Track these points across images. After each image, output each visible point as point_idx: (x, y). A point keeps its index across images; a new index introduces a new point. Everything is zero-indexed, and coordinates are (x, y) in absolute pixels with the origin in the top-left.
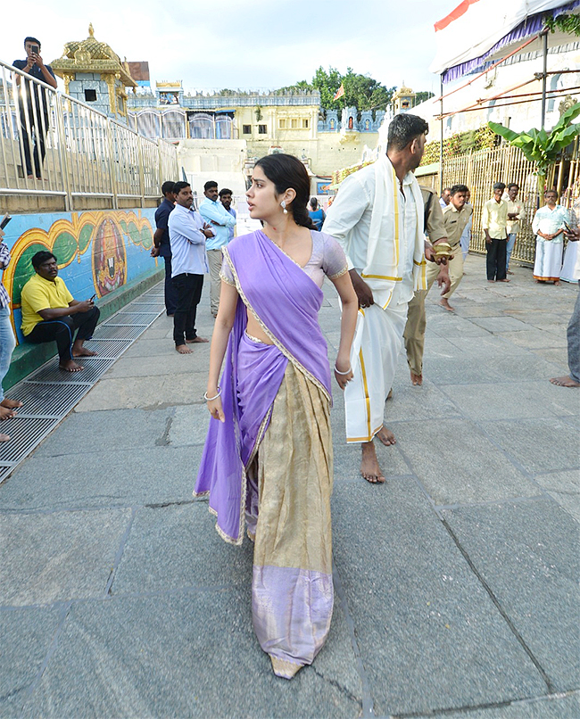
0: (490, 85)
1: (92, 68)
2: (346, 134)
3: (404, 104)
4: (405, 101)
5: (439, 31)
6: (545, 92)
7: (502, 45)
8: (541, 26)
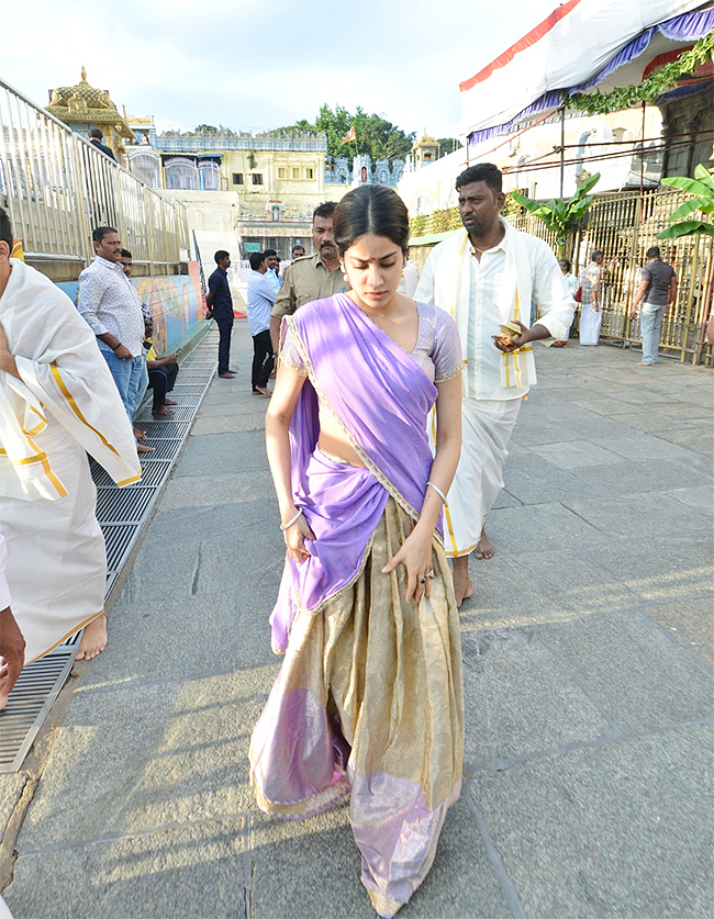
0: (514, 154)
1: (89, 118)
3: (426, 155)
4: (427, 151)
5: (464, 92)
6: (563, 161)
7: (524, 116)
8: (559, 102)
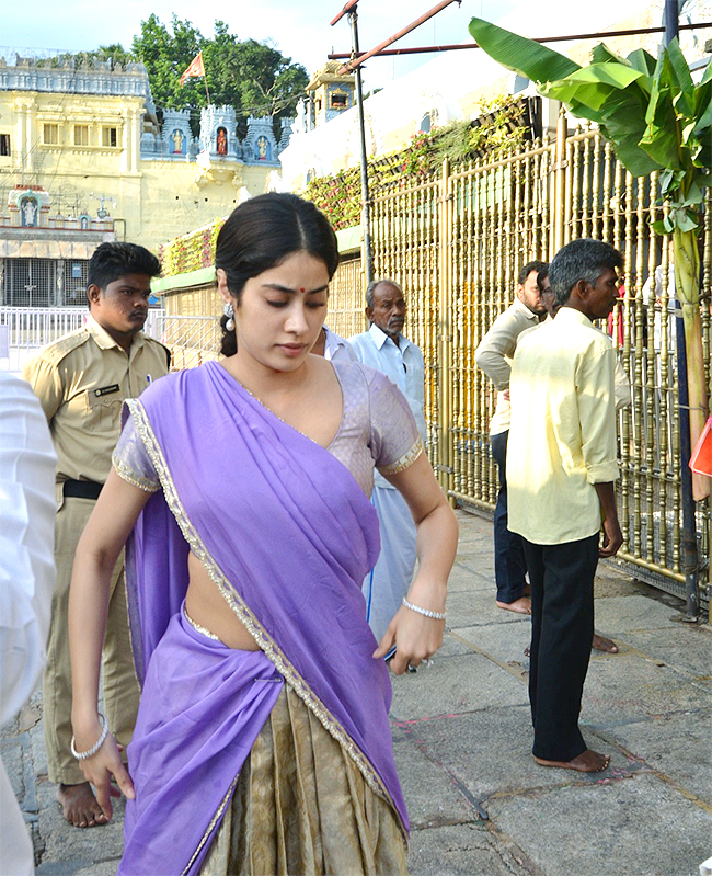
2: (209, 166)
3: (335, 99)
4: (338, 91)
